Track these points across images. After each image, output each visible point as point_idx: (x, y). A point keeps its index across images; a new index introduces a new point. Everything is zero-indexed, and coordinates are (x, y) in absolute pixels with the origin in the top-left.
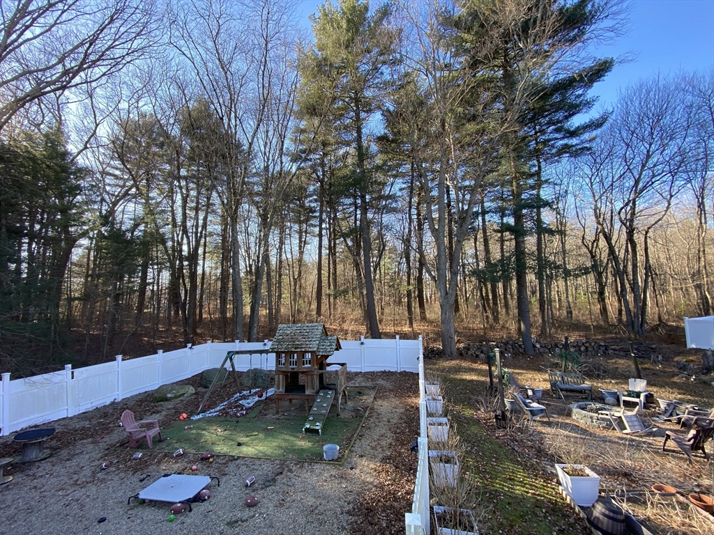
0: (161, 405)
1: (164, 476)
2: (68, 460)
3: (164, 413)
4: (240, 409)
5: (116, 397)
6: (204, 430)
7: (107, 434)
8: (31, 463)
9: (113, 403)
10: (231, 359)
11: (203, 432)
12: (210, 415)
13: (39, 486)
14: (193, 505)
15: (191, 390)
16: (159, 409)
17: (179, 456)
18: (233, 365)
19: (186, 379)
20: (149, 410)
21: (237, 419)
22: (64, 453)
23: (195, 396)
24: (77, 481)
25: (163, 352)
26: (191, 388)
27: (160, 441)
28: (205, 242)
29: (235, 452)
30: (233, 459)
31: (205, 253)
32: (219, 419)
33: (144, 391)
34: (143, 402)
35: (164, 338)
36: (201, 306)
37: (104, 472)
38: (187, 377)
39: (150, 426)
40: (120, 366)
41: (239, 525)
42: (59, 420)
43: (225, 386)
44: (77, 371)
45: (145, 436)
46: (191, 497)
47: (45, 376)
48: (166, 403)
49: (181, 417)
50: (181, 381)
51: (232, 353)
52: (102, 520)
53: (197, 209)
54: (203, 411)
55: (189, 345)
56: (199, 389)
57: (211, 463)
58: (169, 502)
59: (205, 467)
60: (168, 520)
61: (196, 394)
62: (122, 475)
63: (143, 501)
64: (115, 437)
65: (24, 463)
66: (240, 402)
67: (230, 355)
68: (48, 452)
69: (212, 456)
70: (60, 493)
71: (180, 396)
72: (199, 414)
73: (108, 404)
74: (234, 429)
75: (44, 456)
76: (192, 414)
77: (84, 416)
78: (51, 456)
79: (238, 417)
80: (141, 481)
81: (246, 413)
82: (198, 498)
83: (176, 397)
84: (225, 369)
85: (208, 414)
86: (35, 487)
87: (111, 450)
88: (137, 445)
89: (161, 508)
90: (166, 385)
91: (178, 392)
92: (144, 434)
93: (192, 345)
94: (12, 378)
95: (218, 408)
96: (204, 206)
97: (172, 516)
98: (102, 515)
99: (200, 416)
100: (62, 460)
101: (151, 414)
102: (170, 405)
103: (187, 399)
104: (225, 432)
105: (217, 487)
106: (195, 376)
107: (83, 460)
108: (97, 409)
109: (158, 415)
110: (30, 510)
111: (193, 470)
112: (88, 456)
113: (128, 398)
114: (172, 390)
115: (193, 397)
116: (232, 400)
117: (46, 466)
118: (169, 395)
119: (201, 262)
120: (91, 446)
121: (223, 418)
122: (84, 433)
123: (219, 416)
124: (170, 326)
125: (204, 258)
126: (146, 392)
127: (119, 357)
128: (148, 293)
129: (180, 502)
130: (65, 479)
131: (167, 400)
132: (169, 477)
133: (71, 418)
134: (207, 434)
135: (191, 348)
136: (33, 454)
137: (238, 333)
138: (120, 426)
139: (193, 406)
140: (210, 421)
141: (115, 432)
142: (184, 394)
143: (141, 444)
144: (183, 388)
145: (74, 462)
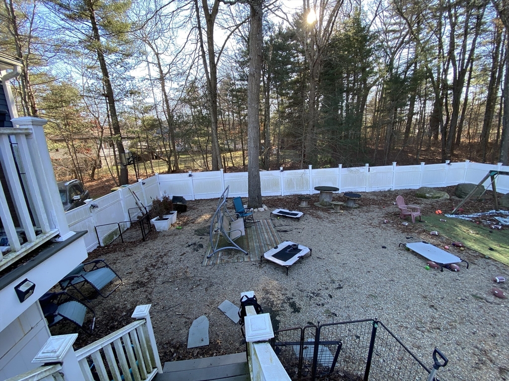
0: (421, 200)
1: (423, 242)
2: (366, 212)
3: (422, 205)
4: (494, 223)
5: (391, 187)
6: (457, 227)
7: (386, 206)
8: (350, 208)
9: (389, 191)
10: (493, 178)
11: (455, 228)
12: (463, 218)
13: (354, 219)
14: (444, 269)
15: (446, 196)
16: (419, 202)
17: (434, 235)
18: (493, 184)
19: (442, 188)
20: (412, 201)
21: (491, 230)
22: (365, 208)
23: (449, 201)
24: (371, 223)
25: (425, 164)
26: (447, 194)
27: (420, 221)
28: (471, 68)
29: (487, 253)
30: (483, 256)
31: (470, 78)
32: (471, 223)
33: (408, 188)
34: (408, 195)
35: (424, 155)
36: (460, 131)
37: (385, 225)
38: (443, 186)
39: (414, 210)
40: (394, 169)
41: (484, 302)
42: (362, 192)
43: (480, 201)
44: (371, 168)
45: (410, 215)
46: (444, 263)
47: (357, 168)
48: (425, 200)
49: (437, 212)
50: (437, 188)
51: (495, 173)
52: (384, 247)
53: (466, 34)
54: (455, 213)
55: (448, 162)
56: (453, 197)
57: (462, 250)
58: (426, 258)
59: (455, 251)
60: (425, 268)
61: (450, 199)
62: (396, 230)
63: (408, 250)
64: (391, 209)
65: (347, 207)
66: (497, 218)
67: (492, 175)
68: (358, 205)
69: (463, 247)
70: (363, 226)
71: (436, 197)
72: (452, 214)
73: (386, 190)
74: (487, 236)
75: (356, 207)
76: (446, 212)
77: (374, 193)
78: (359, 208)
79: (492, 228)
80: (407, 238)
81: (502, 229)
82: (449, 267)
83: (432, 198)
84: (483, 187)
85: (460, 217)
86: (352, 219)
87: (388, 215)
88: (404, 218)
89: (420, 258)
90: (426, 187)
91: (435, 195)
92: (410, 213)
93: (450, 162)
94: (343, 167)
95: (471, 216)
96: (473, 28)
97: (428, 267)
98: (384, 245)
99: (454, 216)
100: (364, 211)
101: (414, 204)
102: (428, 202)
103: (442, 202)
104: (477, 235)
105: (466, 268)
106: (450, 187)
107: (374, 215)
108: (380, 192)
109: (419, 205)
110: (350, 228)
111: (445, 248)
112: (376, 214)
113: (399, 190)
114: (430, 192)
115: (447, 201)
116: (487, 213)
117: (356, 212)
118: (427, 195)
119: (464, 89)
120: (378, 210)
121: (475, 224)
122: (374, 202)
123: (471, 221)
124: (430, 146)
125: (469, 84)
126: (410, 189)
127: (395, 163)
128: (414, 121)
129: (434, 262)
130: (366, 221)
131: (425, 197)
132: (426, 244)
133: (367, 193)
134: (459, 230)
135: (449, 164)
136: (351, 204)
137: (501, 156)
138: (393, 204)
139: (448, 207)
140: (463, 222)
141: (391, 207)
142: (439, 197)
143: (407, 218)
144: (439, 193)
145: (370, 214)
